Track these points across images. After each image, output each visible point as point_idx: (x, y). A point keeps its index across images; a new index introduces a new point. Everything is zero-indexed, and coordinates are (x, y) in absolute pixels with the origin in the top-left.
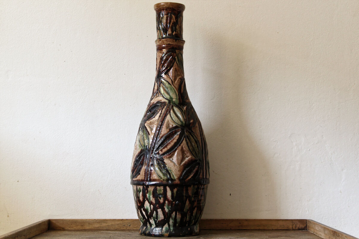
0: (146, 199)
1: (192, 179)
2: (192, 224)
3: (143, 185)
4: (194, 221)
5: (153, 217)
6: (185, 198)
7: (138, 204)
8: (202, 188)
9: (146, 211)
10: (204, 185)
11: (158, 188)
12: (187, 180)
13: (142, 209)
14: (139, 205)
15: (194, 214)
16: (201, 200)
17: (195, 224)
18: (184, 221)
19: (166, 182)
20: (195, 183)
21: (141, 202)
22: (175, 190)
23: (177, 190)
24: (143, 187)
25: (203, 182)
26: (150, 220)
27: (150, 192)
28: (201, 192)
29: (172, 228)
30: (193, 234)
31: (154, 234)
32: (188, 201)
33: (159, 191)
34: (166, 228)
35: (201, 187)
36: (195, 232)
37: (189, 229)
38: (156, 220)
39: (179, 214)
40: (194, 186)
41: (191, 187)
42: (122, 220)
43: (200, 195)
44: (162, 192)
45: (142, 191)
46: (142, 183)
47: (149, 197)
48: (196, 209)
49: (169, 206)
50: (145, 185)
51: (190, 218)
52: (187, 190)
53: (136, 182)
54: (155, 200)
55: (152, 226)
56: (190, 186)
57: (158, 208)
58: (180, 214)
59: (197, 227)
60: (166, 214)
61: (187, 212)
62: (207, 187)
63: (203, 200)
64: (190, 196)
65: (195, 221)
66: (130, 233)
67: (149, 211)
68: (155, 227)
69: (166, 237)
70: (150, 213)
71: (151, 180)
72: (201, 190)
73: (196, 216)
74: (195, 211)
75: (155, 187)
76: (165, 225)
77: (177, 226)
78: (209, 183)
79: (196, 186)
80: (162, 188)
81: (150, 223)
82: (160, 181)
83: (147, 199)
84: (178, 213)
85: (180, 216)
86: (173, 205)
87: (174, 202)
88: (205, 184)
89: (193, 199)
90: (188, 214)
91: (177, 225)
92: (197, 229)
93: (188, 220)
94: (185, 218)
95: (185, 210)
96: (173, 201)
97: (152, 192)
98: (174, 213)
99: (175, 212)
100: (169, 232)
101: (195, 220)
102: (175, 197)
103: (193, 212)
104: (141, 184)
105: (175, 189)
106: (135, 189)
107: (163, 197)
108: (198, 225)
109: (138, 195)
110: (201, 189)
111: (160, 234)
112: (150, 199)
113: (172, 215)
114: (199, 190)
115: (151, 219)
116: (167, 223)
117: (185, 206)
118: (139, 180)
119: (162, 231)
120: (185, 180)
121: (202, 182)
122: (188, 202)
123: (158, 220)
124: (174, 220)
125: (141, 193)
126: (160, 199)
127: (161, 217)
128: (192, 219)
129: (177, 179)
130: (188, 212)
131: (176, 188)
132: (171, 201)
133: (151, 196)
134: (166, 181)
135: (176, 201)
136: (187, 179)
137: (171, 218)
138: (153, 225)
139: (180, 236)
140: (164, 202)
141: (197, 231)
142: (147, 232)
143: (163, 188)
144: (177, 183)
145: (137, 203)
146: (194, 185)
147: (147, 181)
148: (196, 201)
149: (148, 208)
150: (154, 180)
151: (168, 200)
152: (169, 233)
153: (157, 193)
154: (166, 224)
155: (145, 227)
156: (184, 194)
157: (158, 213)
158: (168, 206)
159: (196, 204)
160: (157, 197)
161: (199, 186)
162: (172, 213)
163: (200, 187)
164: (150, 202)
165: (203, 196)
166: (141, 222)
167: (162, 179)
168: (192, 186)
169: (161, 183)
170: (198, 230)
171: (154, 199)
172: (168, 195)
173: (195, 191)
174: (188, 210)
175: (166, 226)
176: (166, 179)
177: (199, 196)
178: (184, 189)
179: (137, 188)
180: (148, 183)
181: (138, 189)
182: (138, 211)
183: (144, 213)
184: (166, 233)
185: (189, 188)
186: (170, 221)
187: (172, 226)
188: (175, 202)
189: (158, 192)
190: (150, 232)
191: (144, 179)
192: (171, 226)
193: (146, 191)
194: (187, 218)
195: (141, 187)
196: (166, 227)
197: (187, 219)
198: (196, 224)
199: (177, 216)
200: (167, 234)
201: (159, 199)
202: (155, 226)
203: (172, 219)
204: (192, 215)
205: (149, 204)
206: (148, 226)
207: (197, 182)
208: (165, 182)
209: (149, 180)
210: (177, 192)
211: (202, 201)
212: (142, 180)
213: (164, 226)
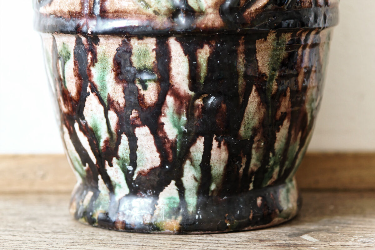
0: (89, 90)
1: (270, 7)
2: (269, 183)
3: (77, 31)
4: (277, 169)
5: (118, 158)
6: (241, 82)
7: (60, 106)
8: (310, 42)
9: (91, 133)
10: (318, 33)
11: (134, 43)
12: (251, 13)
13: (76, 125)
14: (65, 109)
15: (278, 145)
16: (305, 89)
17: (281, 180)
18: (241, 170)
19: (165, 19)
20: (285, 24)
21: (71, 99)
22: (204, 54)
23: (212, 54)
24: (79, 42)
25: (316, 21)
26: (107, 167)
27: (103, 60)
28: (306, 59)
29: (192, 200)
30: (276, 220)
31: (124, 223)
32: (254, 94)
33: (139, 56)
34: (170, 199)
35: (306, 40)
36: (281, 211)
37: (259, 201)
38: (131, 168)
39: (219, 146)
40: (278, 36)
41: (266, 39)
42: (15, 157)
43: (304, 70)
44: (151, 60)
45: (75, 57)
46: (71, 24)
47: (102, 79)
48: (286, 124)
49: (180, 118)
50: (85, 34)
51: (264, 160)
52: (251, 54)
53: (50, 22)
54: (124, 91)
55: (117, 190)
56: (264, 36)
57: (138, 122)
58: (223, 147)
59: (288, 191)
60: (168, 145)
61: (252, 138)
62: (329, 38)
63: (315, 89)
64: (264, 75)
65: (280, 171)
66: (39, 210)
67: (104, 135)
68: (127, 196)
69: (170, 234)
70: (106, 142)
71: (104, 14)
72: (307, 50)
73: (285, 150)
74: (282, 134)
75: (124, 42)
76: (167, 189)
77: (213, 191)
78: (335, 21)
79: (287, 37)
80: (151, 43)
81: (107, 179)
82: (144, 17)
83: (94, 88)
84: (215, 144)
85: (224, 155)
86: (197, 113)
87: (199, 102)
88: (321, 25)
89: (274, 86)
90: (254, 146)
91: (213, 187)
92: (288, 201)
93: (255, 169)
94: (244, 160)
95: (242, 131)
96: (196, 97)
97: (111, 60)
98: (200, 143)
99: (203, 139)
100: (183, 215)
101: (282, 165)
102: (202, 81)
103: (275, 138)
104: (70, 29)
105: (202, 47)
106: (50, 49)
107: (155, 81)
108: (294, 182)
109: (58, 71)
110: (304, 47)
111: (148, 221)
112: (104, 88)
113: (192, 149)
114: (300, 52)
115: (111, 165)
116: (173, 182)
117: (242, 116)
118: (61, 12)
119: (154, 209)
120: (244, 10)
121: (312, 19)
122: (257, 100)
123: (138, 169)
124: (199, 168)
125: (70, 65)
126: (145, 88)
127: (148, 157)
128: (271, 163)
129: (210, 10)
130: (256, 138)
131: (209, 44)
132: (188, 97)
133: (110, 77)
134: (169, 18)
135: (209, 98)
136: (253, 8)
137: (188, 162)
138: (120, 186)
139: (222, 229)
140: (161, 102)
141: (290, 205)
142: (98, 214)
143: (157, 44)
144: (210, 24)
145: (59, 101)
146: (280, 30)
147: (91, 15)
148: (288, 94)
149: (98, 123)
150: (119, 14)
151: (177, 95)
152: (180, 219)
153: (131, 64)
154: (169, 183)
155: (91, 194)
156: (241, 68)
157: (139, 143)
158: (176, 116)
159: (285, 105)
160: (133, 82)
161: (300, 35)
162: (193, 142)
163: (303, 38)
164: (105, 101)
165: (313, 75)
166: (77, 175)
167: (150, 11)
168: (271, 37)
169: (147, 27)
170: (295, 204)
171: (120, 88)
172: (174, 72)
173: (284, 54)
174: (255, 130)
175: (171, 190)
176: (169, 10)
177: (297, 75)
178: (241, 48)
179: (55, 47)
180: (96, 26)
181: (60, 48)
182: (63, 133)
183: (84, 140)
184: (170, 217)
185: (260, 45)
186: (185, 174)
187: (194, 191)
188: (205, 100)
189: (134, 59)
190: (110, 215)
191: (78, 9)
192: (187, 193)
193: (90, 56)
194: (253, 161)
195: (70, 41)
196: (169, 195)
197: (252, 166)
198: (287, 181)
199: (213, 152)
200: (175, 223)
201: (140, 87)
202: (127, 191)
203: (192, 164)
204: (269, 147)
205: (101, 108)
206: (100, 188)
207: (292, 21)
208: (162, 22)
209: (97, 11)
210: (210, 61)
211: (308, 94)
212: (73, 15)
213: (161, 190)
